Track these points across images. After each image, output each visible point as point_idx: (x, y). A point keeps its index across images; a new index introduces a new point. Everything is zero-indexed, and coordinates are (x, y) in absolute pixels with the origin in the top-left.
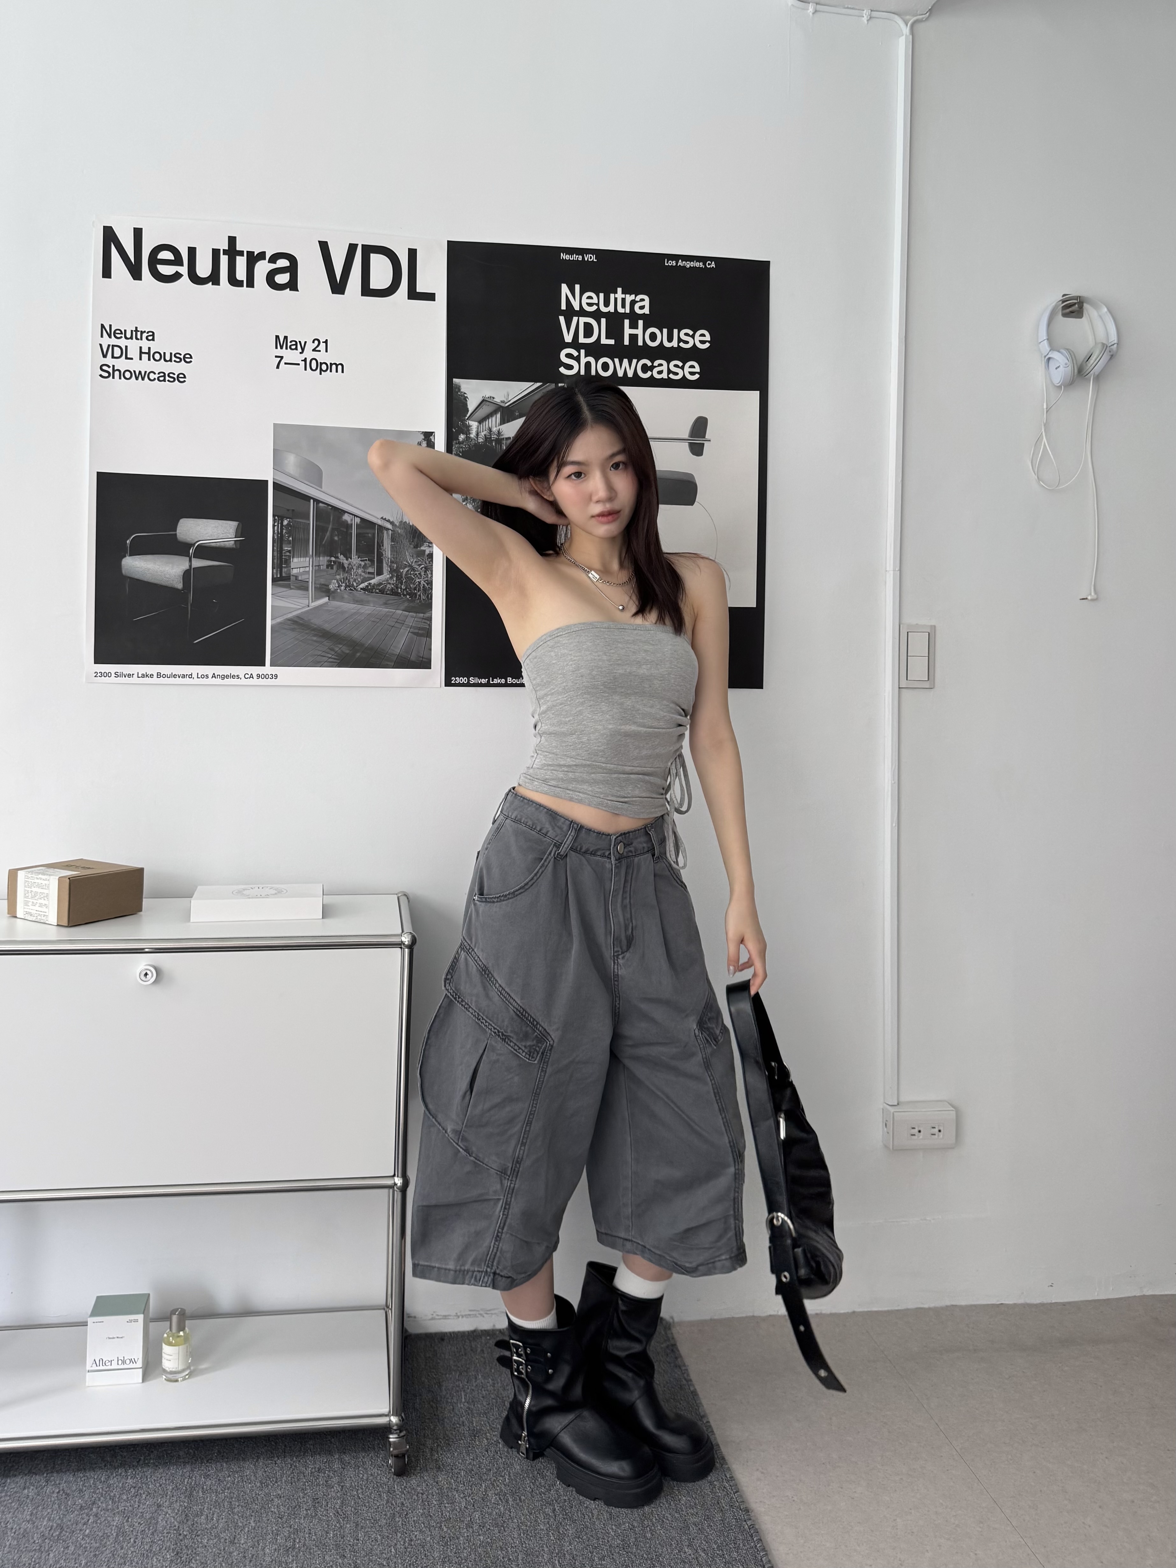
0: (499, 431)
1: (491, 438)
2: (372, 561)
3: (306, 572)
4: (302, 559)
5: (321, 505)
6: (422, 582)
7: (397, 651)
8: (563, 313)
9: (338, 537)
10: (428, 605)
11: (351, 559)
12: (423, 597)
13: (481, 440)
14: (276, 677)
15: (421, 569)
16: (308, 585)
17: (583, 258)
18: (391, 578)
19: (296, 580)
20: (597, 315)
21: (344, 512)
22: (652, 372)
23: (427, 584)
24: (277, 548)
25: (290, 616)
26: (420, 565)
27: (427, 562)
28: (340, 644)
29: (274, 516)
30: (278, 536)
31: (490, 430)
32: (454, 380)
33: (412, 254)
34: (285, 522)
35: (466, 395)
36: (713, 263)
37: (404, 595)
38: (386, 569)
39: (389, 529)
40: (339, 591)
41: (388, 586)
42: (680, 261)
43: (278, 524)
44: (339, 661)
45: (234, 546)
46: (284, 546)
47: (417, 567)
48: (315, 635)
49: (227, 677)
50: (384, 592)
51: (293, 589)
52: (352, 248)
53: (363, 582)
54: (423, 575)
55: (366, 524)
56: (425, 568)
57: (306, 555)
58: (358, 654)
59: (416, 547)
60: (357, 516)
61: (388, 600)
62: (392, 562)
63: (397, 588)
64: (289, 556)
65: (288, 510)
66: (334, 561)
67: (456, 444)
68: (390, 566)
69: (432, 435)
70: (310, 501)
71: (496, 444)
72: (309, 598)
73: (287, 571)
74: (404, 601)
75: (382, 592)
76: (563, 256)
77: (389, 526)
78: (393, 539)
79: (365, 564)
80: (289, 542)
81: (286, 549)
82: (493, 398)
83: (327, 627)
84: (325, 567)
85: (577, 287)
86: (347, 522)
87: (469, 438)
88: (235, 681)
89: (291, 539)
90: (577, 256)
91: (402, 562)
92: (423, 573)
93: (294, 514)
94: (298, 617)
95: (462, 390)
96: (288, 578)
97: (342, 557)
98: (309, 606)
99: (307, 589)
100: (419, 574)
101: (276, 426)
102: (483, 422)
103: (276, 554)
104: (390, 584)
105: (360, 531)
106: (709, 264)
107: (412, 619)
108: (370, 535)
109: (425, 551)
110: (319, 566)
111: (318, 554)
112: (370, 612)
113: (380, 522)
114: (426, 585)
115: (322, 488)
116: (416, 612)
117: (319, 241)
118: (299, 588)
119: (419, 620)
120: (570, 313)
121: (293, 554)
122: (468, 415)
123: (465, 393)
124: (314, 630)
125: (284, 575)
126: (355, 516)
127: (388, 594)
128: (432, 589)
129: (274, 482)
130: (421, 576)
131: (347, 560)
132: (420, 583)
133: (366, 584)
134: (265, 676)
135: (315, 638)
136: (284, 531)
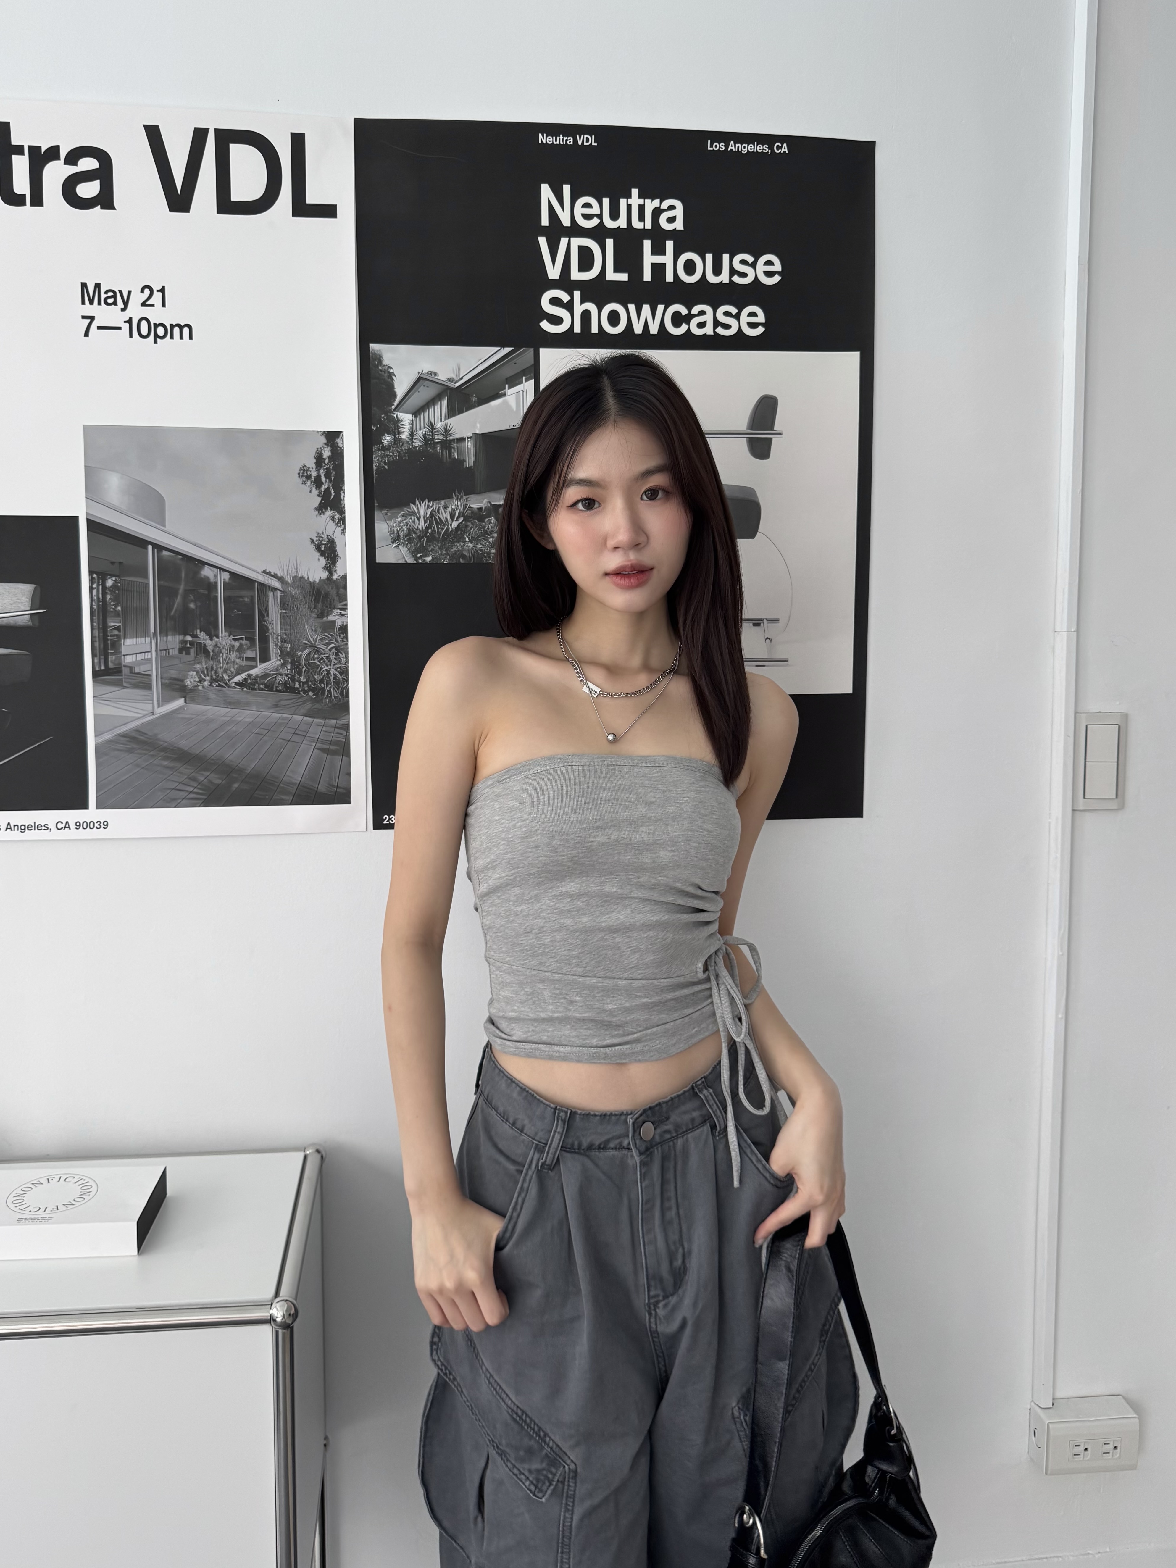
0: (446, 429)
1: (433, 439)
2: (251, 639)
3: (145, 660)
4: (139, 640)
5: (165, 553)
6: (332, 670)
7: (297, 778)
8: (544, 231)
9: (196, 605)
10: (343, 707)
11: (218, 637)
12: (334, 694)
13: (417, 444)
14: (106, 824)
15: (330, 650)
16: (151, 680)
17: (575, 141)
18: (283, 665)
19: (131, 672)
20: (599, 234)
21: (203, 563)
22: (688, 323)
23: (341, 673)
24: (99, 624)
25: (123, 729)
26: (327, 644)
27: (339, 639)
28: (206, 770)
29: (91, 573)
30: (98, 605)
31: (432, 426)
32: (371, 345)
33: (298, 141)
34: (109, 583)
35: (391, 371)
36: (785, 145)
37: (305, 692)
38: (274, 651)
39: (276, 589)
40: (200, 688)
41: (279, 678)
42: (732, 142)
43: (98, 585)
44: (205, 797)
45: (30, 623)
46: (109, 620)
47: (324, 647)
48: (166, 758)
49: (29, 827)
50: (272, 688)
51: (124, 687)
52: (200, 135)
53: (238, 674)
54: (334, 660)
55: (238, 581)
56: (337, 648)
57: (145, 633)
58: (236, 785)
59: (321, 615)
60: (224, 570)
61: (281, 700)
62: (284, 641)
63: (293, 681)
64: (118, 636)
65: (113, 563)
66: (191, 643)
67: (379, 450)
68: (281, 647)
69: (338, 437)
70: (146, 548)
71: (441, 449)
72: (153, 700)
73: (115, 659)
74: (304, 702)
75: (270, 687)
76: (543, 138)
77: (276, 584)
78: (284, 605)
79: (241, 645)
80: (117, 614)
81: (112, 624)
82: (436, 374)
83: (184, 744)
84: (176, 652)
85: (567, 189)
86: (208, 578)
87: (400, 440)
88: (42, 834)
89: (119, 608)
90: (565, 138)
91: (299, 640)
92: (333, 657)
93: (121, 570)
94: (137, 730)
95: (385, 363)
96: (118, 671)
97: (202, 635)
98: (153, 713)
99: (149, 687)
100: (327, 658)
101: (87, 429)
102: (420, 414)
103: (96, 633)
104: (281, 675)
105: (229, 593)
106: (778, 148)
107: (317, 728)
108: (246, 599)
109: (334, 622)
110: (167, 650)
111: (163, 630)
112: (251, 720)
113: (261, 578)
114: (338, 675)
115: (164, 526)
116: (325, 718)
117: (144, 126)
118: (136, 686)
119: (329, 729)
120: (556, 231)
121: (123, 631)
122: (396, 403)
123: (390, 367)
124: (164, 749)
125: (111, 665)
126: (221, 569)
127: (280, 691)
128: (347, 681)
129: (88, 519)
130: (330, 661)
131: (211, 639)
132: (328, 671)
133: (244, 676)
134: (88, 825)
135: (165, 763)
136: (108, 597)
